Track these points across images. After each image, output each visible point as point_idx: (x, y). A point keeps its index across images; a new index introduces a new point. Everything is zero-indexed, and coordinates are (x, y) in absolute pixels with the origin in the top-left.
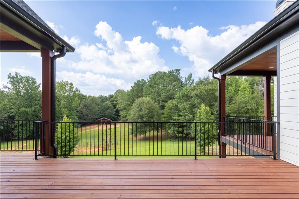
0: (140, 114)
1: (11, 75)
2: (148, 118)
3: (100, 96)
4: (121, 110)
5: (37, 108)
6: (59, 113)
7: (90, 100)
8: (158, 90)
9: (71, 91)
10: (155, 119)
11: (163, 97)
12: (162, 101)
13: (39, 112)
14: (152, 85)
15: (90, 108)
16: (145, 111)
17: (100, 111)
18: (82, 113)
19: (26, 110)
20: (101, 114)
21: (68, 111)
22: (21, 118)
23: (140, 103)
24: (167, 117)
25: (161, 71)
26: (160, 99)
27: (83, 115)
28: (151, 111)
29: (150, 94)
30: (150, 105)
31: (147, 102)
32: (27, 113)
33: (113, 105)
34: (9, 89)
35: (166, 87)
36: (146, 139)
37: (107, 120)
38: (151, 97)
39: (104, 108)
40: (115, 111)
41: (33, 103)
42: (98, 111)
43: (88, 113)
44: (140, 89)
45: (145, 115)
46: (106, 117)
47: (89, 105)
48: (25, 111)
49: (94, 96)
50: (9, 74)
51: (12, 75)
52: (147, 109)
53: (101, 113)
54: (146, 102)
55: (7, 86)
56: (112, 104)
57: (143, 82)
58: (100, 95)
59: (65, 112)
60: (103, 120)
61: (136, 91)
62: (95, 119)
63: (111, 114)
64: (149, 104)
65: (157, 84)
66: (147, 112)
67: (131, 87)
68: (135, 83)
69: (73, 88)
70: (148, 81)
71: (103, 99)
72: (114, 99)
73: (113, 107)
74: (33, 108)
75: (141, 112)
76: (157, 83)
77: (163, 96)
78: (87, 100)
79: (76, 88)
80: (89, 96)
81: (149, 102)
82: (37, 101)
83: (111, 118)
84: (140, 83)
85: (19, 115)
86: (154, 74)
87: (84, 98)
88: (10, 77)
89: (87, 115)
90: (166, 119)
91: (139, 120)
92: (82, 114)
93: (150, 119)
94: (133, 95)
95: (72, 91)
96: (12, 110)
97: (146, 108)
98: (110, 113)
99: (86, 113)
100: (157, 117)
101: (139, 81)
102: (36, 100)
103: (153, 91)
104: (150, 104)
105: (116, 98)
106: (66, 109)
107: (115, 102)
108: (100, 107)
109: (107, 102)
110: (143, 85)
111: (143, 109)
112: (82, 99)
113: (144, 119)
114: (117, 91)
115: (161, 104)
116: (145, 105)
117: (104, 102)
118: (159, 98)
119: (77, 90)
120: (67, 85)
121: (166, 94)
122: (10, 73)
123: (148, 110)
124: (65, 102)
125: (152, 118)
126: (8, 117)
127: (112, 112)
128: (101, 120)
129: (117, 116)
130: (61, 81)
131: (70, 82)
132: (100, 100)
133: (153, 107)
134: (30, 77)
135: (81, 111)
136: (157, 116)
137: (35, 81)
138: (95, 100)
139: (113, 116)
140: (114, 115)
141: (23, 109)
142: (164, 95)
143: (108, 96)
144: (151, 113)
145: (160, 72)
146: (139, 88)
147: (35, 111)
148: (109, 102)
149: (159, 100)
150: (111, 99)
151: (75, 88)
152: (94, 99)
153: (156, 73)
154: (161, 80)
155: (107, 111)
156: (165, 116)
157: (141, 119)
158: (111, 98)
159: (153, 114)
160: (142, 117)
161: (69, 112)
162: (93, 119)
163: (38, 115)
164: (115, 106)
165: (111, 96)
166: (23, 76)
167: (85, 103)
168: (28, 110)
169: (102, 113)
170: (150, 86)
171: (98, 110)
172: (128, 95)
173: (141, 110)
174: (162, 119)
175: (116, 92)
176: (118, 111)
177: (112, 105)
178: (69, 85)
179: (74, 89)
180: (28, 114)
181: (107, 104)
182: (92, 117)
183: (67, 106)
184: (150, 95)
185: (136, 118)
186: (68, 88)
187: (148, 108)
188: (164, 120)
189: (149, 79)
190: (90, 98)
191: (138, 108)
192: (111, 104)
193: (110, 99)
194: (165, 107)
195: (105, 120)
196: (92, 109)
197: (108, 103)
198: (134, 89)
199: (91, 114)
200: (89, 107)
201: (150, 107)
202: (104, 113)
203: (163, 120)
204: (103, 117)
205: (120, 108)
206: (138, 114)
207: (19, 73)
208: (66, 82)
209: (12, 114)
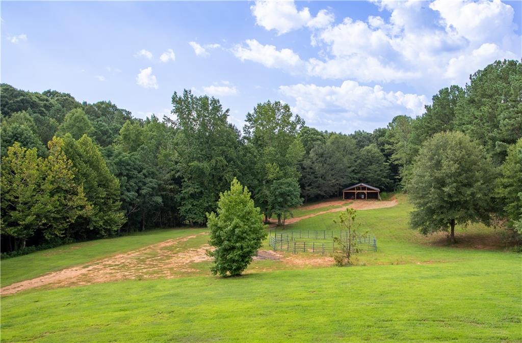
0: (437, 175)
1: (176, 96)
2: (457, 188)
3: (355, 132)
4: (402, 165)
5: (221, 160)
6: (261, 172)
7: (333, 143)
8: (490, 110)
9: (285, 122)
10: (477, 190)
11: (504, 129)
12: (504, 141)
13: (224, 170)
14: (476, 99)
15: (331, 161)
16: (449, 167)
17: (353, 168)
18: (313, 173)
19: (201, 165)
20: (355, 176)
21: (278, 168)
22: (193, 182)
23: (438, 147)
24: (511, 185)
25: (502, 60)
26: (498, 136)
27: (316, 178)
28: (466, 168)
29: (470, 123)
30: (464, 152)
31: (456, 144)
32: (201, 172)
33: (384, 155)
34: (173, 123)
35: (514, 101)
36: (453, 242)
37: (369, 189)
38: (472, 130)
39: (364, 160)
40: (388, 167)
41: (213, 152)
42: (349, 167)
43: (326, 173)
44: (447, 111)
45: (450, 177)
46: (367, 183)
47: (329, 155)
48: (198, 168)
49: (340, 134)
50: (173, 94)
51: (178, 97)
52: (455, 162)
53: (356, 173)
54: (454, 143)
55: (171, 119)
56: (383, 150)
57: (457, 93)
58: (357, 130)
59: (272, 170)
60: (358, 188)
61: (437, 118)
62: (341, 187)
63: (378, 175)
64: (461, 148)
65: (491, 96)
66: (454, 171)
67: (426, 107)
68: (435, 98)
69: (291, 115)
70: (468, 88)
71: (361, 139)
72: (387, 139)
73: (385, 159)
74: (213, 162)
75: (437, 170)
76: (489, 92)
77: (505, 126)
78: (325, 143)
79: (297, 116)
80: (332, 134)
81: (460, 144)
82: (221, 148)
83: (377, 185)
84: (449, 96)
85: (190, 176)
86: (483, 69)
87: (318, 139)
88: (175, 100)
89: (323, 177)
90: (509, 189)
91: (433, 190)
92: (313, 175)
93: (463, 189)
94: (428, 127)
95: (289, 123)
96: (178, 167)
97: (453, 160)
98: (376, 172)
99: (322, 171)
100: (482, 184)
101: (444, 92)
102: (220, 144)
103: (476, 113)
104: (465, 148)
105: (391, 136)
106: (274, 164)
107: (387, 147)
108: (353, 157)
109: (370, 147)
110: (454, 102)
111: (445, 163)
112: (314, 141)
113: (446, 189)
114: (394, 120)
115: (498, 150)
116: (450, 151)
117: (362, 146)
118: (495, 133)
119: (299, 120)
120: (279, 110)
121: (512, 122)
122: (175, 93)
123: (456, 166)
124: (273, 149)
125: (469, 185)
126: (171, 179)
127: (381, 170)
128: (353, 189)
129: (392, 181)
130: (266, 101)
131: (283, 103)
132: (354, 141)
133: (473, 157)
134: (210, 97)
135: (311, 168)
136: (482, 182)
137: (218, 105)
138: (342, 143)
139: (384, 179)
140: (385, 177)
141: (195, 163)
142: (508, 124)
143: (374, 132)
144: (466, 172)
145: (499, 62)
146: (445, 109)
147: (215, 168)
148: (374, 147)
149: (494, 139)
150: (380, 139)
151: (294, 115)
152: (342, 140)
153: (489, 66)
154: (500, 84)
155: (370, 167)
156: (506, 180)
157: (439, 188)
158: (380, 136)
159: (472, 177)
160: (441, 183)
161: (281, 171)
162: (338, 186)
163: (223, 176)
164: (388, 156)
165: (381, 133)
166: (198, 98)
167: (320, 151)
168: (205, 165)
169: (359, 173)
170: (472, 101)
171: (348, 165)
172: (416, 128)
173: (438, 165)
174: (496, 190)
175: (391, 122)
176: (395, 169)
177: (381, 153)
178: (282, 110)
179: (292, 119)
180: (205, 174)
181: (368, 151)
182: (334, 181)
183: (277, 156)
184: (469, 126)
185: (424, 185)
186: (279, 116)
187: (457, 161)
188: (501, 192)
189: (470, 84)
190: (333, 137)
191: (431, 159)
192: (379, 150)
193: (377, 140)
194: (507, 158)
195: (364, 188)
196: (335, 164)
197: (372, 148)
198: (432, 112)
199: (333, 175)
200: (328, 159)
201: (462, 158)
202: (362, 172)
203: (498, 193)
204: (360, 181)
205: (400, 162)
206: (431, 176)
207: (190, 91)
208: (276, 103)
209: (179, 174)
